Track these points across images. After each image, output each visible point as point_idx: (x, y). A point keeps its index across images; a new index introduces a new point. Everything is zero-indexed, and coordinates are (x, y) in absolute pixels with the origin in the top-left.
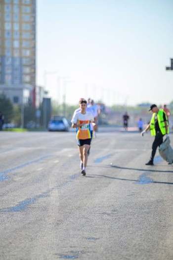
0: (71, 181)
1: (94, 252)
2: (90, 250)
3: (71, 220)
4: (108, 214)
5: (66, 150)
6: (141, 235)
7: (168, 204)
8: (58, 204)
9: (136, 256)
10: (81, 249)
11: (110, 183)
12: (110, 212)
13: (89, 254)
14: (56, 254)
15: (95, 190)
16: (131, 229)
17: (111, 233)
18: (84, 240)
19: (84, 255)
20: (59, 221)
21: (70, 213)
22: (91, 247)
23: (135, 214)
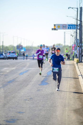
0: (9, 84)
1: (23, 119)
2: (21, 118)
3: (10, 103)
4: (28, 100)
5: (6, 68)
6: (44, 110)
7: (56, 95)
8: (3, 96)
9: (43, 121)
10: (16, 118)
11: (28, 85)
12: (29, 99)
13: (20, 120)
14: (4, 121)
15: (21, 88)
16: (40, 107)
17: (30, 110)
18: (17, 113)
19: (18, 121)
20: (5, 104)
21: (10, 100)
22: (21, 117)
23: (41, 100)
